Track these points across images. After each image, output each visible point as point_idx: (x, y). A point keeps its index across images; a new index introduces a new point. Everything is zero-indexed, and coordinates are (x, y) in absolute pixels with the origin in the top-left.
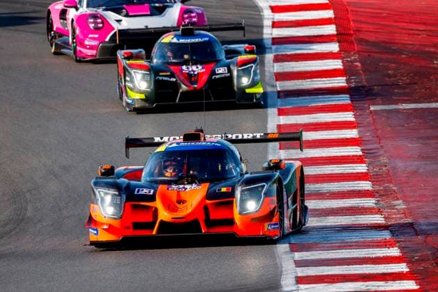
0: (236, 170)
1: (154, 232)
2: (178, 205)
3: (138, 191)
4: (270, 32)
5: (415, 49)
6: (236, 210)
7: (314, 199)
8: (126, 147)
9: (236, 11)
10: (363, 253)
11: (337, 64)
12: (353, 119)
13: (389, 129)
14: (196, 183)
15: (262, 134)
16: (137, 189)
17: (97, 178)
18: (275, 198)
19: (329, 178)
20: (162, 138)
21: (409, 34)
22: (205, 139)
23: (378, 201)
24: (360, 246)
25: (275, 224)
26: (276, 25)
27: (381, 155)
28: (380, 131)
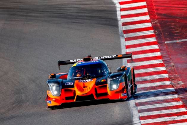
0: (106, 72)
1: (75, 101)
2: (84, 88)
3: (67, 84)
4: (120, 13)
5: (182, 15)
6: (108, 89)
7: (144, 83)
8: (59, 65)
9: (104, 5)
10: (167, 105)
11: (149, 25)
12: (158, 48)
13: (173, 51)
14: (90, 79)
15: (115, 56)
16: (66, 83)
17: (49, 80)
18: (124, 83)
19: (150, 74)
20: (73, 60)
21: (179, 10)
22: (92, 60)
23: (171, 82)
24: (165, 102)
25: (125, 94)
26: (122, 10)
27: (171, 62)
28: (170, 52)
